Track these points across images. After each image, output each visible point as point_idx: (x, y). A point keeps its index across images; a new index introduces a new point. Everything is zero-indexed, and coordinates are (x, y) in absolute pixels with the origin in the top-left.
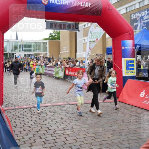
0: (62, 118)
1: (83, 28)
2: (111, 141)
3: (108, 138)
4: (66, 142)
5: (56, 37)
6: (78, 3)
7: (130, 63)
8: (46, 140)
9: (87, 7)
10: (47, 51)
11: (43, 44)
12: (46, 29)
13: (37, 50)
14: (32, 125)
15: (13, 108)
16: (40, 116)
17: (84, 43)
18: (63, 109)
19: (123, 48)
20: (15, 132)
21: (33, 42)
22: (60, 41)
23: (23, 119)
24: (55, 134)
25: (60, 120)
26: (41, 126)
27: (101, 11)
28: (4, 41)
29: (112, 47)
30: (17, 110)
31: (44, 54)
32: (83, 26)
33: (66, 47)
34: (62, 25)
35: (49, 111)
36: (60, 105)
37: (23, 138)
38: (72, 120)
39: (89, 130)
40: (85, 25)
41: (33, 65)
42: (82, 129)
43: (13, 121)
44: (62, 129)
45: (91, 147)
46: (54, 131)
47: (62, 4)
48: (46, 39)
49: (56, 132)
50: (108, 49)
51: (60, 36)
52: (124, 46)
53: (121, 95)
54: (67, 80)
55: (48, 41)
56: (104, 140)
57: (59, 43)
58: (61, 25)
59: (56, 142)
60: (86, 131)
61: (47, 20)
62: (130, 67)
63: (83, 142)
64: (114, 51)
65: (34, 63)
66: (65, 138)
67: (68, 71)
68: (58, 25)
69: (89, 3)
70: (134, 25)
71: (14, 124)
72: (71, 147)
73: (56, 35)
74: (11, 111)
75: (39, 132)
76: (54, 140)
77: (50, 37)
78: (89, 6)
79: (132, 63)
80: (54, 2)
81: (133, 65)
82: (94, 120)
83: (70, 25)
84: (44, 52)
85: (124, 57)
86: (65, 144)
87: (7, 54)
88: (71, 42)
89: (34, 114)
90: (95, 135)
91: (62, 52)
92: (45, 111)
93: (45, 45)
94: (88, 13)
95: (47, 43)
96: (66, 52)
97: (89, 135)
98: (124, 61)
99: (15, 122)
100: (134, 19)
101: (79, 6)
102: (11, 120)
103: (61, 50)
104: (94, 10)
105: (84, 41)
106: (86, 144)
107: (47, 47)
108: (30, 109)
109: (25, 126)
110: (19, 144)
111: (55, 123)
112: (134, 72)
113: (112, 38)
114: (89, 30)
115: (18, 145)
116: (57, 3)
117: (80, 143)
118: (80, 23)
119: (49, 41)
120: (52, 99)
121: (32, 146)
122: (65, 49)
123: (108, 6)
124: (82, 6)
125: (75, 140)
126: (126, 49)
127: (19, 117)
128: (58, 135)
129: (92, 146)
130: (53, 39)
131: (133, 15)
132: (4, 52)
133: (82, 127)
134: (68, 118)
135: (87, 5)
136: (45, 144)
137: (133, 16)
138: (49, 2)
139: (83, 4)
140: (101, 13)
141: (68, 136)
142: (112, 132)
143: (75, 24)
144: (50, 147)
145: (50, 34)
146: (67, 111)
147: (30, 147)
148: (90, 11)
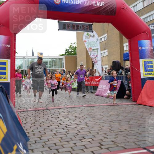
0: (76, 116)
2: (129, 132)
3: (126, 130)
4: (79, 133)
5: (73, 53)
6: (91, 2)
8: (57, 132)
9: (101, 7)
10: (63, 67)
11: (59, 60)
12: (59, 30)
13: (53, 67)
14: (43, 122)
15: (25, 110)
16: (52, 115)
18: (77, 110)
19: (140, 48)
20: (24, 127)
21: (49, 58)
23: (35, 118)
24: (67, 127)
25: (74, 118)
26: (52, 122)
27: (115, 10)
30: (29, 112)
31: (61, 70)
33: (83, 62)
34: (76, 26)
35: (63, 112)
36: (74, 108)
37: (33, 131)
38: (87, 117)
39: (104, 125)
40: (101, 39)
42: (97, 123)
43: (24, 120)
44: (75, 124)
46: (67, 125)
47: (74, 3)
48: (62, 55)
49: (68, 127)
51: (76, 52)
52: (142, 47)
53: (140, 97)
57: (76, 58)
58: (74, 26)
59: (68, 134)
60: (101, 125)
61: (59, 21)
62: (149, 68)
63: (97, 133)
64: (131, 52)
66: (78, 130)
69: (103, 3)
70: (153, 36)
71: (25, 122)
72: (83, 137)
74: (22, 113)
75: (50, 127)
76: (66, 132)
77: (66, 53)
78: (103, 6)
80: (67, 2)
81: (152, 66)
82: (111, 117)
84: (61, 68)
85: (142, 58)
86: (78, 135)
89: (47, 114)
90: (110, 128)
91: (79, 68)
92: (58, 111)
93: (61, 61)
94: (102, 12)
95: (63, 59)
97: (104, 128)
99: (26, 120)
101: (93, 6)
102: (22, 119)
104: (108, 10)
106: (101, 134)
107: (63, 63)
108: (42, 111)
109: (36, 122)
110: (28, 135)
111: (68, 120)
112: (153, 74)
116: (69, 3)
117: (93, 134)
118: (94, 23)
119: (65, 57)
120: (66, 104)
121: (42, 137)
123: (122, 5)
124: (95, 5)
125: (89, 132)
126: (143, 49)
127: (30, 116)
128: (70, 128)
129: (107, 136)
130: (69, 55)
133: (97, 122)
134: (83, 116)
135: (101, 5)
136: (56, 135)
137: (152, 26)
138: (61, 1)
139: (96, 3)
140: (115, 13)
141: (81, 129)
142: (129, 126)
143: (89, 24)
144: (61, 138)
145: (66, 50)
146: (82, 112)
147: (40, 138)
148: (104, 11)
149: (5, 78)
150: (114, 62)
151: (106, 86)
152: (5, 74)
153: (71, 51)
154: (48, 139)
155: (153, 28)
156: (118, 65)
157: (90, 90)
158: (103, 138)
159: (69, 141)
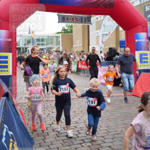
0: (75, 111)
1: (96, 20)
3: (121, 131)
4: (79, 135)
7: (144, 56)
8: (59, 133)
10: (60, 45)
11: (55, 37)
12: (58, 22)
13: (50, 44)
14: (45, 118)
16: (53, 109)
17: (97, 37)
18: (75, 102)
19: (136, 41)
20: (28, 125)
21: (46, 36)
22: (72, 35)
25: (73, 113)
26: (54, 119)
27: (114, 3)
28: (17, 35)
29: (125, 40)
31: (57, 48)
32: (96, 19)
33: (79, 41)
34: (75, 19)
40: (97, 18)
41: (46, 59)
43: (26, 114)
44: (75, 123)
45: (103, 140)
48: (58, 33)
50: (121, 42)
51: (72, 30)
52: (138, 39)
54: (80, 74)
55: (60, 35)
56: (117, 134)
57: (72, 36)
58: (73, 19)
61: (59, 14)
62: (144, 60)
64: (127, 44)
65: (47, 57)
66: (78, 131)
67: (81, 65)
68: (70, 19)
70: (148, 17)
72: (83, 140)
73: (68, 29)
74: (24, 104)
75: (52, 125)
77: (62, 30)
79: (146, 56)
81: (147, 58)
82: (107, 113)
83: (82, 19)
84: (57, 46)
85: (138, 50)
86: (78, 137)
87: (20, 48)
88: (83, 35)
89: (47, 107)
90: (107, 128)
91: (75, 46)
93: (58, 39)
94: (100, 5)
95: (59, 37)
96: (79, 45)
97: (101, 129)
98: (137, 54)
100: (148, 11)
102: (25, 114)
103: (74, 44)
105: (96, 34)
106: (99, 137)
107: (59, 41)
109: (38, 119)
112: (148, 66)
113: (125, 30)
114: (102, 22)
115: (32, 137)
118: (92, 16)
119: (62, 35)
121: (45, 139)
122: (78, 43)
126: (139, 42)
129: (105, 139)
130: (65, 33)
131: (147, 6)
132: (17, 47)
134: (81, 112)
136: (58, 137)
137: (148, 8)
140: (113, 6)
141: (80, 129)
142: (125, 126)
143: (88, 17)
144: (63, 140)
145: (62, 28)
146: (80, 105)
147: (43, 140)
148: (103, 4)
149: (7, 71)
150: (110, 49)
151: (102, 72)
152: (7, 67)
153: (67, 29)
154: (51, 142)
155: (149, 10)
156: (114, 51)
157: (87, 73)
158: (101, 142)
159: (71, 145)
